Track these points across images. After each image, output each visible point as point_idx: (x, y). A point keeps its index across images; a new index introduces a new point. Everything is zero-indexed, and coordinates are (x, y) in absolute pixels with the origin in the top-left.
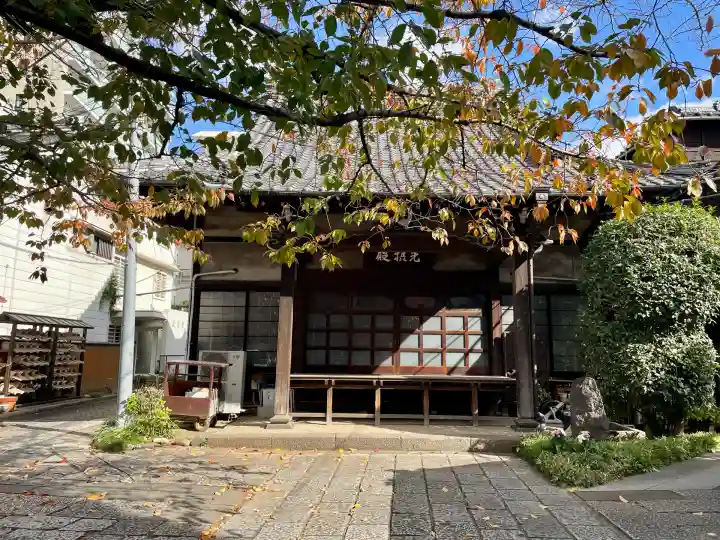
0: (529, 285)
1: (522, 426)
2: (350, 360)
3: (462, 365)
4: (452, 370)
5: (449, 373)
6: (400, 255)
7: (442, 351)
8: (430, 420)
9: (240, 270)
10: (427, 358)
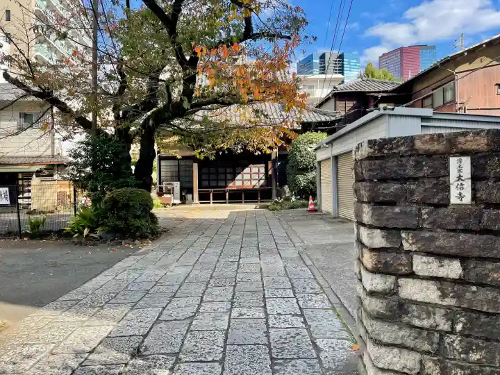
2: (217, 184)
3: (258, 184)
5: (253, 187)
7: (251, 180)
10: (245, 182)
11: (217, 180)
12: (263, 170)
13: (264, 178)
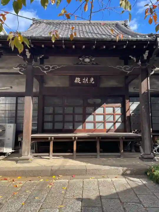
0: (148, 90)
1: (146, 159)
2: (64, 127)
3: (113, 128)
4: (108, 131)
5: (107, 132)
6: (85, 80)
7: (104, 122)
8: (100, 155)
9: (13, 87)
10: (97, 125)
11: (63, 122)
12: (118, 111)
13: (120, 120)
